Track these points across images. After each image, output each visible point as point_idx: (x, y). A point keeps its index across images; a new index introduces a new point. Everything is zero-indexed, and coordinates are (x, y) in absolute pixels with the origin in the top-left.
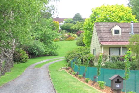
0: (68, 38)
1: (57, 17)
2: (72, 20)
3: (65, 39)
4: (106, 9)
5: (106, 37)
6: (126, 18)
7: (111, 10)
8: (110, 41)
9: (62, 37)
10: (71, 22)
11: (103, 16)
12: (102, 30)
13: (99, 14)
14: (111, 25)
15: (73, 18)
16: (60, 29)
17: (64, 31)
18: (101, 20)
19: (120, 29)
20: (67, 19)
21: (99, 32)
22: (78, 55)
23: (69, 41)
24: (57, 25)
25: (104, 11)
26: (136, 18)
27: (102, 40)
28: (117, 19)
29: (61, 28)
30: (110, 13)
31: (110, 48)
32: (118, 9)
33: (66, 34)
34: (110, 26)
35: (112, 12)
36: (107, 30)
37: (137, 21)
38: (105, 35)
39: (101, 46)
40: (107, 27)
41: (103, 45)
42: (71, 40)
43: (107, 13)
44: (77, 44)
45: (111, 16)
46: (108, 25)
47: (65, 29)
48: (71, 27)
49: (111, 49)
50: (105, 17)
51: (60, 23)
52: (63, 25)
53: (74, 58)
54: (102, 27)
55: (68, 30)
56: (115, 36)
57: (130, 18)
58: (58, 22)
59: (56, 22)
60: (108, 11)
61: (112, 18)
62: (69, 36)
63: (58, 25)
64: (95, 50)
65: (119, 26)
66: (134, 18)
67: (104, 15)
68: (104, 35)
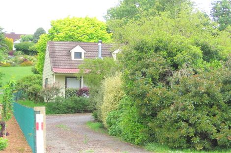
0: (24, 62)
1: (12, 32)
2: (32, 37)
3: (19, 64)
4: (70, 23)
5: (61, 62)
6: (97, 37)
7: (76, 24)
8: (66, 67)
9: (16, 61)
10: (31, 40)
11: (64, 32)
12: (57, 52)
13: (60, 29)
14: (71, 45)
15: (33, 34)
16: (14, 49)
17: (19, 52)
18: (60, 39)
19: (83, 52)
20: (25, 35)
21: (53, 54)
22: (25, 86)
23: (24, 66)
24: (9, 44)
25: (67, 25)
26: (112, 37)
27: (56, 66)
28: (83, 37)
29: (15, 47)
30: (73, 28)
31: (67, 77)
32: (87, 24)
33: (21, 57)
34: (69, 47)
35: (77, 27)
36: (65, 52)
37: (113, 41)
38: (61, 59)
39: (53, 75)
40: (65, 47)
41: (55, 73)
42: (27, 65)
43: (69, 28)
44: (32, 71)
45: (75, 33)
46: (67, 45)
47: (21, 50)
48: (30, 47)
49: (67, 79)
50: (67, 34)
51: (14, 41)
52: (19, 44)
53: (19, 90)
54: (57, 47)
55: (26, 51)
56: (75, 61)
57: (103, 36)
58: (11, 40)
59: (8, 39)
60: (71, 26)
61: (76, 35)
62: (25, 60)
63: (12, 44)
64: (47, 79)
65: (82, 47)
66: (109, 37)
67: (66, 32)
68: (59, 59)
